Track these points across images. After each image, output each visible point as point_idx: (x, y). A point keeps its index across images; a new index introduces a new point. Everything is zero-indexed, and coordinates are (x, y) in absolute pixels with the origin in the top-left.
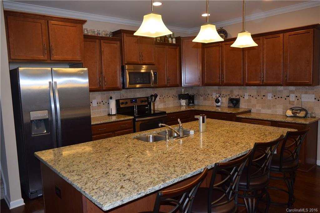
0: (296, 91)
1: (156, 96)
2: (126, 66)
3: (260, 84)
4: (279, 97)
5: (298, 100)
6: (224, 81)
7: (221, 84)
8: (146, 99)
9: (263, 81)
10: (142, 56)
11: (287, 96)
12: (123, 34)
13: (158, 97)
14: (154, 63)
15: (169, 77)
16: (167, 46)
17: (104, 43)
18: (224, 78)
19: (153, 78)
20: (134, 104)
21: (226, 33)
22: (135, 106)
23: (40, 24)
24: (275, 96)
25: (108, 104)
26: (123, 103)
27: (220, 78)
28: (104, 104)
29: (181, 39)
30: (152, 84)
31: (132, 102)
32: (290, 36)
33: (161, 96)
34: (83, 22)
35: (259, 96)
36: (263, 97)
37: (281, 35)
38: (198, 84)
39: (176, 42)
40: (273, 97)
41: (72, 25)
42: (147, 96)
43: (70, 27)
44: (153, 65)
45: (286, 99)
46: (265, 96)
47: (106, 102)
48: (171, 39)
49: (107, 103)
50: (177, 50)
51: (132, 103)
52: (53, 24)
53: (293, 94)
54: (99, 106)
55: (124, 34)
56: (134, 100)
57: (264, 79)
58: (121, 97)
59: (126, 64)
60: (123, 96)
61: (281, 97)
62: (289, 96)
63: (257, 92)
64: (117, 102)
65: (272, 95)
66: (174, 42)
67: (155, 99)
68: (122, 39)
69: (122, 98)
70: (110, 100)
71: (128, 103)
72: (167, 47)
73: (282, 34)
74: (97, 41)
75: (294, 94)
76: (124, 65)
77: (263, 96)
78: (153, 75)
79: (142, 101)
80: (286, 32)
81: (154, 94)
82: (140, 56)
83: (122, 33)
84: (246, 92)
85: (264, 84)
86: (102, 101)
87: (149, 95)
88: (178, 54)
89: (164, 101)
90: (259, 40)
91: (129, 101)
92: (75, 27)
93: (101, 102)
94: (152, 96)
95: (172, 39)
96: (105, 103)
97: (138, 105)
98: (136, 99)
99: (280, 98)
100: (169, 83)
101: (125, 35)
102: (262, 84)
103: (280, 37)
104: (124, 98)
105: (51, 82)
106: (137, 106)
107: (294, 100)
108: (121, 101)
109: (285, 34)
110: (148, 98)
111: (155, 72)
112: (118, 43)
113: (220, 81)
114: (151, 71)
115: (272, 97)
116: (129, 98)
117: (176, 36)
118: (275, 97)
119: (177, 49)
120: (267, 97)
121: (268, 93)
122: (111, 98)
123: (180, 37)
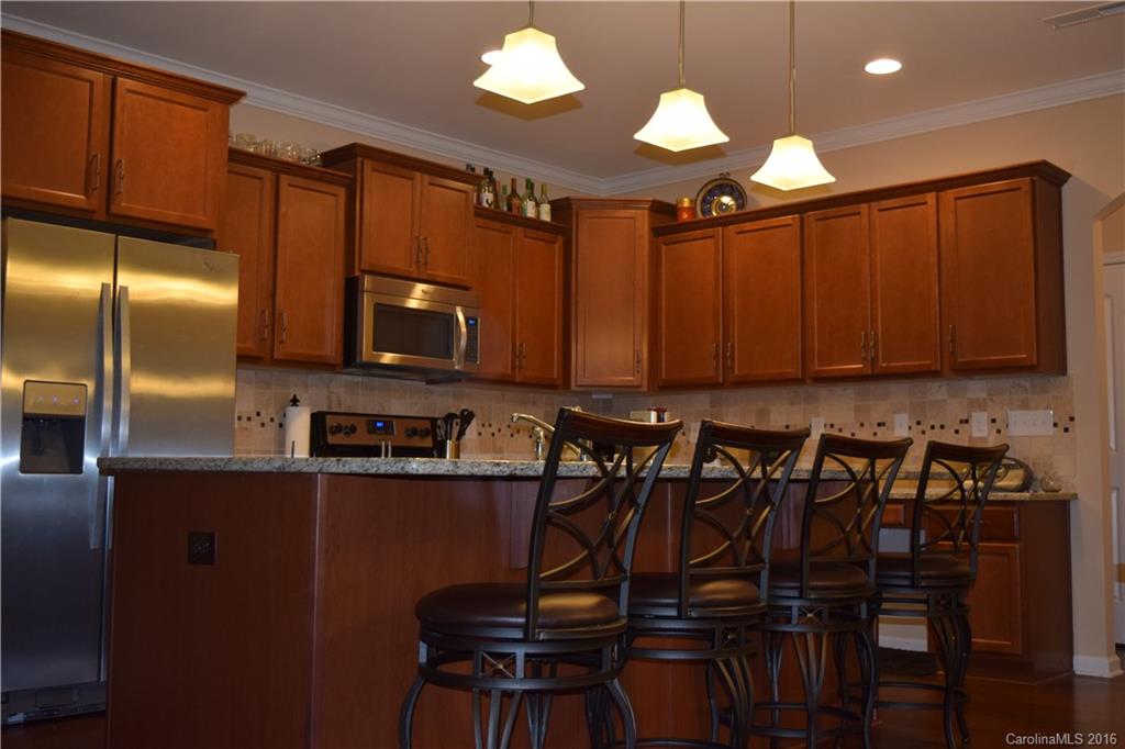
0: (992, 400)
1: (467, 417)
2: (366, 277)
3: (865, 373)
4: (933, 427)
5: (999, 431)
6: (732, 368)
7: (721, 380)
8: (428, 425)
9: (875, 360)
10: (427, 249)
11: (961, 422)
12: (362, 163)
13: (474, 422)
14: (467, 284)
15: (521, 345)
16: (519, 229)
17: (290, 185)
18: (732, 356)
19: (463, 343)
20: (380, 437)
21: (741, 194)
22: (383, 444)
23: (88, 85)
24: (919, 423)
25: (281, 425)
26: (338, 429)
27: (717, 357)
28: (263, 425)
29: (574, 207)
30: (459, 361)
31: (372, 429)
32: (959, 202)
33: (483, 425)
34: (233, 96)
35: (862, 425)
36: (877, 429)
37: (930, 197)
38: (635, 384)
39: (552, 219)
40: (914, 426)
41: (196, 101)
42: (433, 416)
43: (188, 109)
44: (466, 288)
45: (957, 432)
46: (884, 424)
47: (272, 420)
48: (533, 203)
49: (277, 421)
50: (558, 247)
51: (374, 433)
52: (129, 91)
53: (981, 411)
54: (246, 429)
55: (366, 161)
56: (379, 424)
57: (877, 353)
58: (329, 407)
59: (364, 272)
60: (340, 405)
61: (942, 427)
62: (967, 421)
63: (856, 411)
64: (318, 421)
65: (910, 418)
66: (546, 217)
67: (462, 433)
68: (354, 179)
69: (333, 410)
70: (291, 410)
71: (358, 431)
72: (518, 231)
73: (934, 194)
74: (267, 174)
75: (985, 410)
76: (357, 273)
77: (879, 425)
78: (464, 329)
79: (413, 432)
80: (945, 189)
81: (458, 413)
82: (419, 250)
83: (359, 159)
84: (818, 415)
85: (877, 371)
86: (258, 414)
87: (439, 413)
88: (558, 261)
89: (494, 446)
90: (857, 217)
91: (361, 425)
92: (205, 110)
93: (253, 415)
94: (449, 418)
95: (538, 205)
96: (267, 421)
97: (395, 444)
98: (388, 421)
99: (937, 429)
100: (521, 367)
101: (368, 164)
102: (869, 372)
103: (925, 203)
104: (342, 411)
105: (109, 285)
106: (393, 448)
107: (986, 435)
108: (330, 421)
109: (943, 193)
110: (433, 421)
111: (470, 315)
112: (342, 192)
113: (717, 368)
114: (455, 310)
115: (910, 428)
116: (360, 411)
117: (552, 197)
118: (921, 427)
119: (555, 243)
120: (893, 429)
121: (894, 412)
122: (295, 402)
123: (568, 198)
